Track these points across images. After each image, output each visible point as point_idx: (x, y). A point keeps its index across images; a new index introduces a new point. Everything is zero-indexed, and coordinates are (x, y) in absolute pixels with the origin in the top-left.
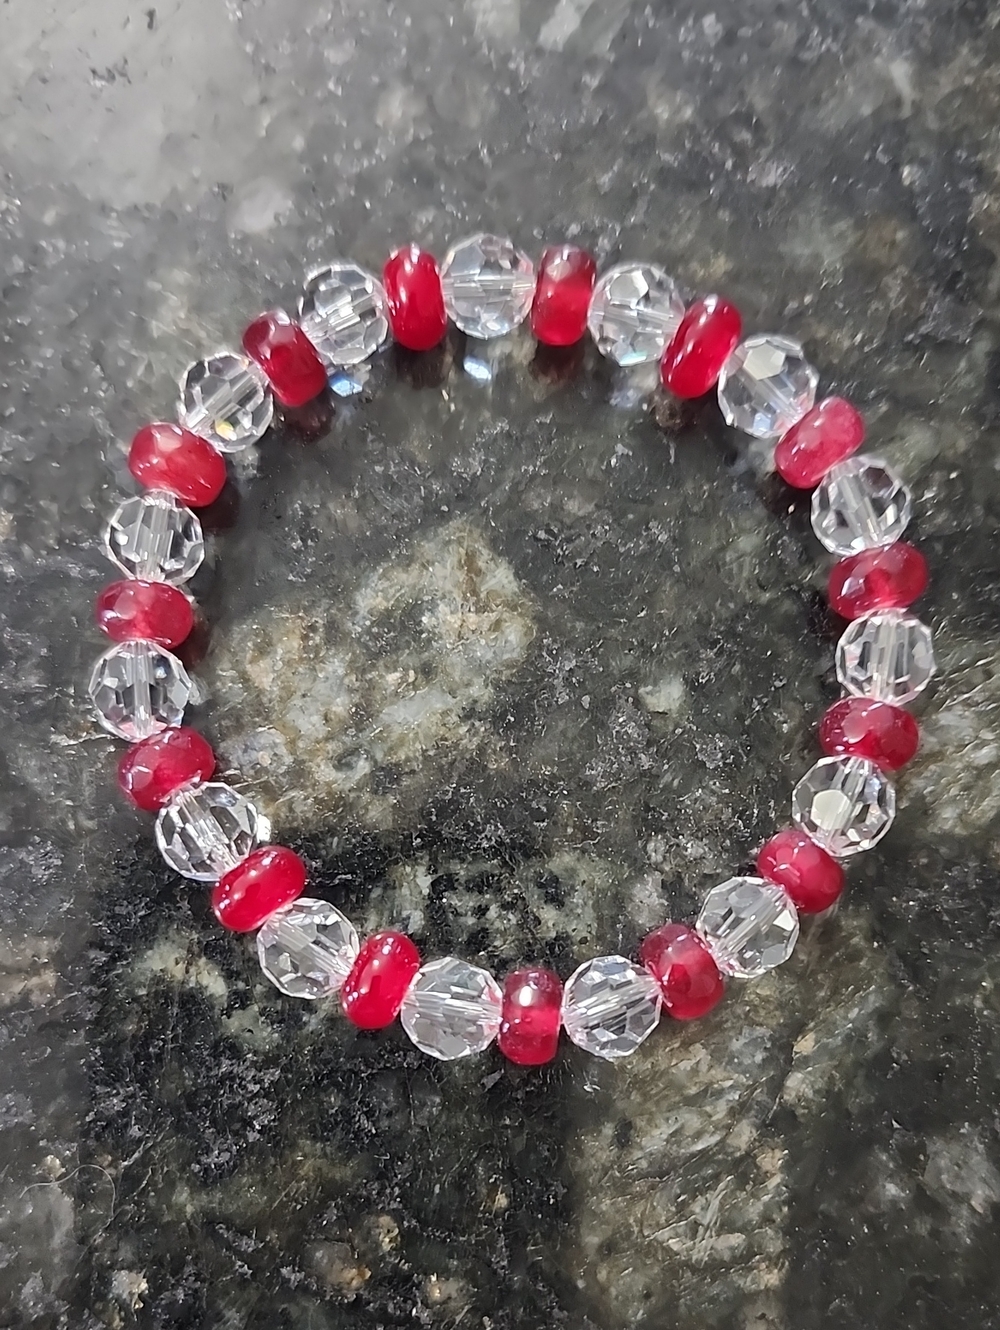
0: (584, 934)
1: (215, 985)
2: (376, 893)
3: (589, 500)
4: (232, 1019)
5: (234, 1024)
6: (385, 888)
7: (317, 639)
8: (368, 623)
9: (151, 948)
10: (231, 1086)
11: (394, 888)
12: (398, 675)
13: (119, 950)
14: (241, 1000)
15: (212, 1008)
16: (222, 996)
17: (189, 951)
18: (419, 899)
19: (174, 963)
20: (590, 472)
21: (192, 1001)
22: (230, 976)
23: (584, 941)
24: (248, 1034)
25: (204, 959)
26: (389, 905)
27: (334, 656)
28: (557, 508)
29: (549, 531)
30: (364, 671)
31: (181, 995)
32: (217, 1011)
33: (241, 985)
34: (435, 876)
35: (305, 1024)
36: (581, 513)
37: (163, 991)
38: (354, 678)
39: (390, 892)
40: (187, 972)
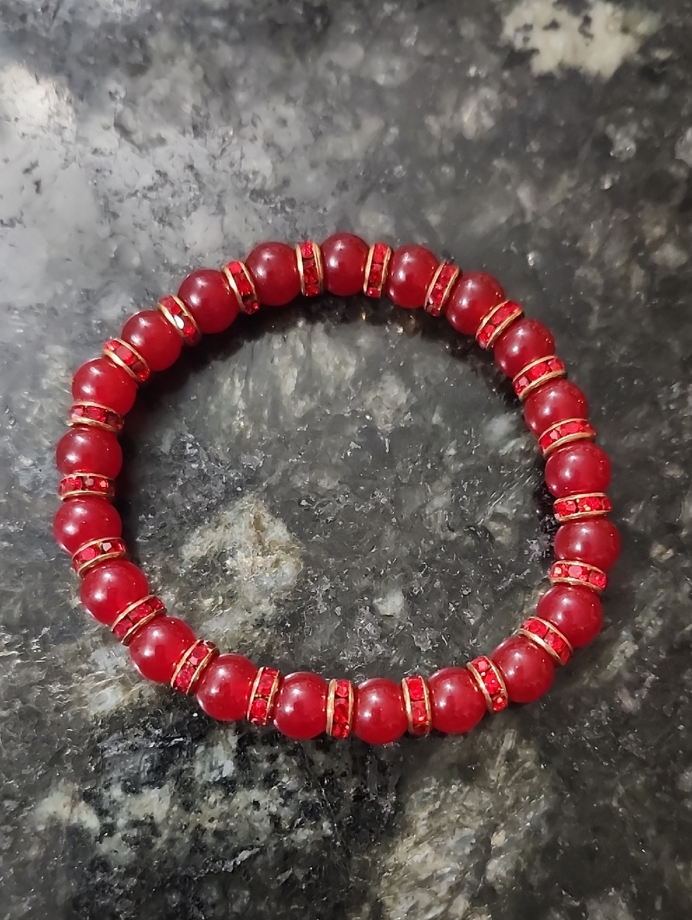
0: (344, 770)
1: (91, 821)
2: (200, 749)
3: (334, 478)
4: (103, 844)
5: (104, 847)
6: (207, 747)
7: (156, 579)
8: (190, 566)
9: (47, 797)
10: (103, 891)
11: (213, 746)
12: (211, 600)
13: (25, 800)
14: (109, 830)
15: (89, 836)
16: (95, 829)
17: (73, 797)
18: (230, 752)
19: (63, 806)
20: (334, 461)
21: (76, 833)
22: (102, 813)
23: (344, 775)
24: (114, 854)
25: (83, 802)
26: (209, 757)
27: (168, 590)
28: (313, 486)
29: (308, 500)
30: (189, 599)
31: (68, 828)
32: (93, 838)
33: (109, 820)
34: (241, 736)
35: (154, 845)
36: (329, 488)
37: (55, 826)
38: (181, 604)
39: (210, 749)
40: (72, 812)
